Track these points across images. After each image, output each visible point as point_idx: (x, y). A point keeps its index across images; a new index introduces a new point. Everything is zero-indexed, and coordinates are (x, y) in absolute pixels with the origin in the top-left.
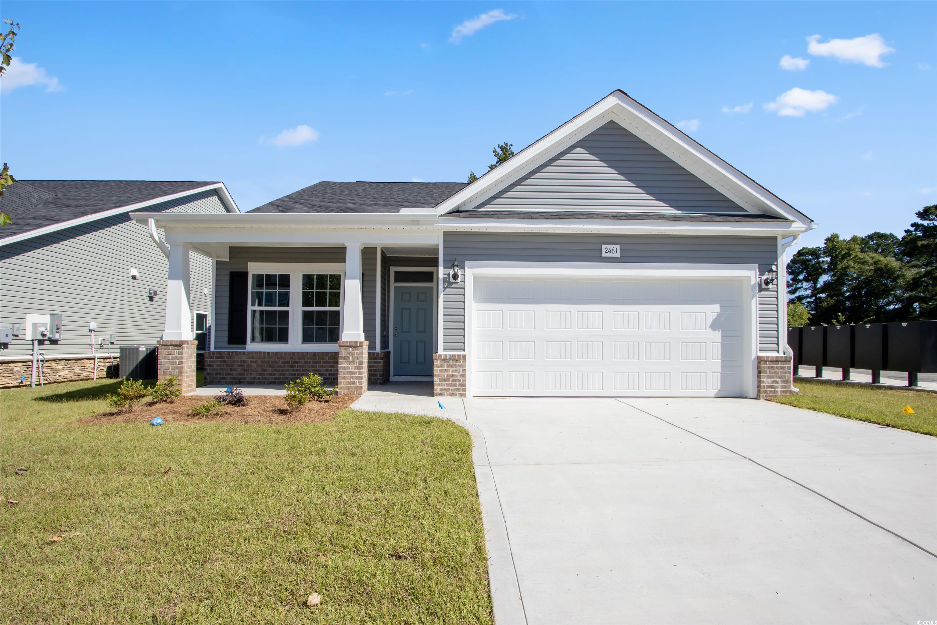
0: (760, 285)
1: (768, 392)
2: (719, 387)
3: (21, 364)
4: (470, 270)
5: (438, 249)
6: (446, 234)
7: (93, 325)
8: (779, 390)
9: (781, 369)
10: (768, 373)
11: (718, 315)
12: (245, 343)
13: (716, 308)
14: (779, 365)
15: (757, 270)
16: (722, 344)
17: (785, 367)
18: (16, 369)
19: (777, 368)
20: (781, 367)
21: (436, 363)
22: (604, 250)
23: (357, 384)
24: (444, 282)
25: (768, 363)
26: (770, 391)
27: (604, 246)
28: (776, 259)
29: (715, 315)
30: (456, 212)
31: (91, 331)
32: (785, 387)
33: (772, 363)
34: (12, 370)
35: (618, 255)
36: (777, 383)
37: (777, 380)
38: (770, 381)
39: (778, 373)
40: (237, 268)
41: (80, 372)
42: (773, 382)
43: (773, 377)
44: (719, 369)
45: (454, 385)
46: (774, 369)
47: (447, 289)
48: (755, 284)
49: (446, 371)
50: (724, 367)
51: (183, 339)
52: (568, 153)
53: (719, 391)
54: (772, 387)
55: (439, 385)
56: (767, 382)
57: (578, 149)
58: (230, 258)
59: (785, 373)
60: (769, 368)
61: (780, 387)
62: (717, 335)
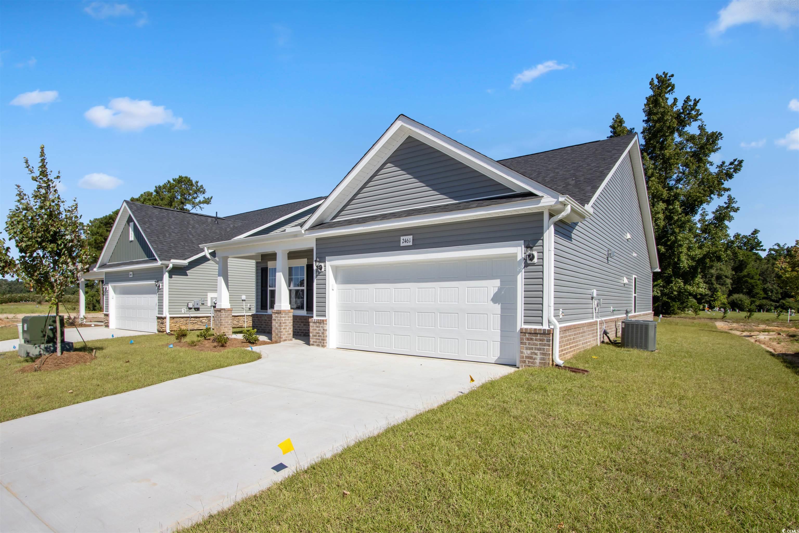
0: (525, 260)
1: (527, 362)
2: (499, 355)
3: (206, 318)
4: (329, 262)
5: (313, 250)
6: (318, 240)
7: (244, 297)
8: (538, 361)
9: (540, 341)
10: (527, 344)
11: (499, 289)
12: (267, 309)
13: (497, 283)
14: (538, 338)
15: (523, 246)
16: (501, 316)
17: (544, 340)
18: (203, 321)
19: (536, 340)
20: (540, 339)
21: (311, 324)
22: (402, 241)
23: (279, 335)
24: (316, 271)
25: (527, 335)
26: (529, 361)
27: (402, 238)
28: (542, 234)
29: (496, 289)
30: (320, 225)
31: (243, 300)
32: (543, 359)
33: (531, 335)
34: (201, 321)
35: (411, 244)
36: (536, 354)
37: (536, 351)
38: (529, 352)
39: (537, 345)
40: (263, 266)
41: (237, 323)
42: (532, 353)
43: (532, 349)
44: (498, 338)
45: (319, 339)
46: (533, 341)
47: (318, 277)
48: (521, 259)
49: (315, 330)
50: (502, 337)
51: (223, 307)
52: (382, 170)
53: (498, 358)
54: (531, 358)
55: (312, 339)
56: (526, 353)
57: (389, 164)
58: (262, 260)
59: (544, 346)
60: (528, 339)
61: (538, 359)
62: (497, 308)
